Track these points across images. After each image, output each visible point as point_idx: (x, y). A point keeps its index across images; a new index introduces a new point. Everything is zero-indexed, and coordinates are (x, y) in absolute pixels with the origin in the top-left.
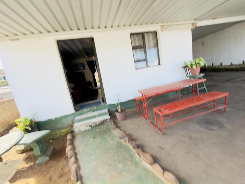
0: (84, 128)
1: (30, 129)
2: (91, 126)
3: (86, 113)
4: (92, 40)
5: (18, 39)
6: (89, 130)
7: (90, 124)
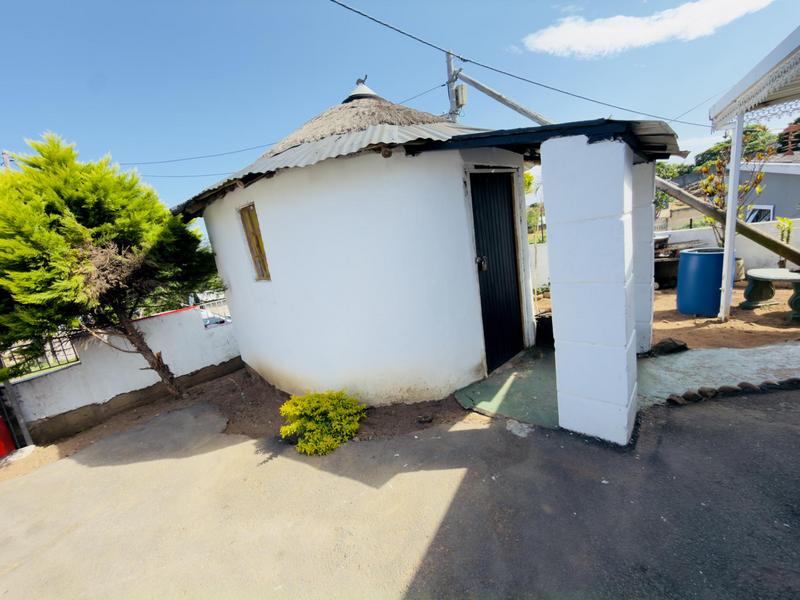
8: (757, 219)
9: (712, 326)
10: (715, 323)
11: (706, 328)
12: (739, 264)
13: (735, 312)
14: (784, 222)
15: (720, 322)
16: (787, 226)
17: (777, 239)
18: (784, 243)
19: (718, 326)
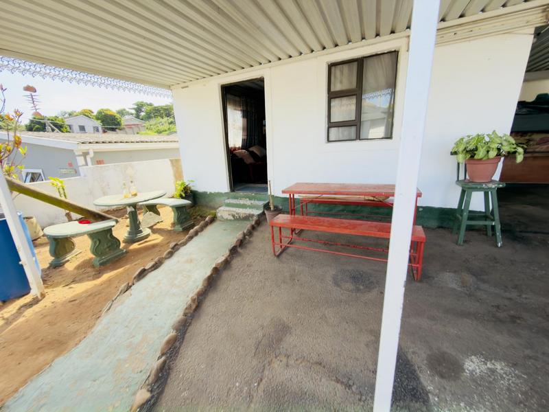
0: (226, 216)
1: (184, 195)
2: (234, 216)
3: (241, 198)
4: (262, 80)
5: (187, 87)
6: (230, 220)
7: (234, 213)
8: (33, 180)
9: (29, 312)
10: (30, 305)
11: (21, 320)
12: (32, 223)
13: (47, 277)
14: (58, 182)
15: (36, 301)
16: (60, 184)
17: (57, 196)
18: (63, 198)
19: (36, 308)
